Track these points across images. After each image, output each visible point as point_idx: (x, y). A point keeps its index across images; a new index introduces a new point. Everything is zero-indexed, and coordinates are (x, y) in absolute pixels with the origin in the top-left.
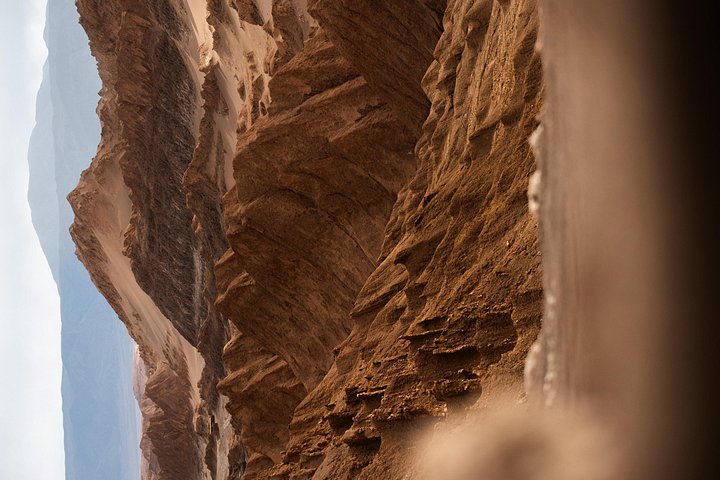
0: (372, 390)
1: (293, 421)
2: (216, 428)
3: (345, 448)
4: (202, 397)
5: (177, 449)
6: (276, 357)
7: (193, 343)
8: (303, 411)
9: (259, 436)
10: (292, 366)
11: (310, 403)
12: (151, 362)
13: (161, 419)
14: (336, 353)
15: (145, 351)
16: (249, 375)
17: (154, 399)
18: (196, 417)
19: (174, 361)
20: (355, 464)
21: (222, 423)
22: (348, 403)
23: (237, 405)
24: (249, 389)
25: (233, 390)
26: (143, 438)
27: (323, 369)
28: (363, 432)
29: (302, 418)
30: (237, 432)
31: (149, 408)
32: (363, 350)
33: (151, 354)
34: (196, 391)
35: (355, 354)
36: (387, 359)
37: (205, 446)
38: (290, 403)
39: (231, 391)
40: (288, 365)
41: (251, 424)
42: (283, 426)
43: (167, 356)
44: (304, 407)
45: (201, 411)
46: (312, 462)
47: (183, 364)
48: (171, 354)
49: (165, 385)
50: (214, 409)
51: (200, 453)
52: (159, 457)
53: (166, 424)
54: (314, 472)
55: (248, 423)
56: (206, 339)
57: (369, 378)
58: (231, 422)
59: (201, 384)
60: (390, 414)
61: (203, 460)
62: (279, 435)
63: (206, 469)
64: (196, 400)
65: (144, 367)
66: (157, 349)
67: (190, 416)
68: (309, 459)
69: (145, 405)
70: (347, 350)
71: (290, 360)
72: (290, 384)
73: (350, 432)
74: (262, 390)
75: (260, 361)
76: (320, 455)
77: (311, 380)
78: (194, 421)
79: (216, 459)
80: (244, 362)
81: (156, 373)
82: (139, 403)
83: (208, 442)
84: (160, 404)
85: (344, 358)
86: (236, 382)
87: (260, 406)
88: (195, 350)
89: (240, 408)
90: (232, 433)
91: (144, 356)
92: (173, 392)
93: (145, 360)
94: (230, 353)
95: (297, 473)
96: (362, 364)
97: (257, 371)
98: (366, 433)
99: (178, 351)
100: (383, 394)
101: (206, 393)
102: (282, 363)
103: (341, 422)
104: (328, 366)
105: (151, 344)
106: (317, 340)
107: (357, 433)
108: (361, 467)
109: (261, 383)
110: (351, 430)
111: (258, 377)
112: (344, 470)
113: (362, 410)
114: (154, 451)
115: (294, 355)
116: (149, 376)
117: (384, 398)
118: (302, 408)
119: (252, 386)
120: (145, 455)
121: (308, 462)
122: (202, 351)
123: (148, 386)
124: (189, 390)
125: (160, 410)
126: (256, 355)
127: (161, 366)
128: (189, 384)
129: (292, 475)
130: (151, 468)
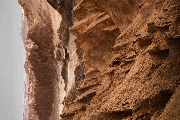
0: (163, 23)
1: (115, 46)
2: (67, 56)
3: (148, 56)
4: (60, 38)
5: (45, 68)
6: (104, 12)
7: (55, 7)
8: (120, 40)
9: (93, 58)
10: (113, 18)
11: (124, 36)
12: (31, 19)
13: (37, 51)
14: (140, 7)
15: (27, 12)
16: (88, 23)
17: (33, 40)
18: (56, 49)
19: (44, 18)
20: (153, 65)
21: (71, 53)
22: (149, 32)
23: (81, 41)
24: (88, 31)
25: (79, 31)
26: (26, 62)
27: (130, 20)
28: (158, 46)
29: (120, 44)
30: (80, 58)
31: (29, 45)
32: (157, 4)
33: (31, 14)
34: (56, 35)
35: (151, 7)
36: (172, 6)
37: (61, 66)
38: (111, 40)
39: (77, 33)
40: (110, 18)
41: (89, 52)
42: (107, 52)
43: (40, 15)
44: (121, 38)
45: (59, 47)
46: (127, 65)
47: (49, 19)
48: (42, 14)
49: (39, 32)
50: (67, 45)
51: (58, 70)
52: (35, 72)
53: (39, 53)
54: (129, 71)
55: (87, 50)
56: (62, 5)
57: (161, 18)
58: (77, 52)
59: (60, 31)
60: (175, 35)
61: (60, 74)
62: (104, 57)
63: (61, 79)
64: (56, 40)
65: (27, 22)
66: (34, 11)
67: (53, 49)
68: (126, 63)
69: (27, 43)
70: (147, 5)
71: (111, 14)
72: (111, 28)
73: (151, 47)
74: (95, 32)
75: (94, 15)
76: (133, 61)
77: (124, 26)
78: (55, 52)
79: (67, 73)
80: (85, 15)
81: (34, 25)
82: (24, 42)
83: (63, 63)
84: (36, 42)
85: (145, 9)
86: (80, 27)
87: (94, 41)
88: (56, 11)
89: (83, 42)
90: (77, 58)
91: (27, 15)
92: (43, 35)
93: (27, 18)
94: (77, 11)
95: (119, 71)
96: (155, 12)
97: (92, 21)
98: (160, 47)
99: (47, 12)
100: (170, 25)
101: (63, 35)
102: (107, 17)
103: (145, 43)
104: (133, 18)
105: (31, 8)
106: (128, 3)
107: (155, 47)
108: (157, 67)
109: (95, 28)
110: (151, 45)
111: (93, 24)
112: (147, 69)
113: (157, 35)
114: (32, 69)
115: (114, 11)
116: (29, 27)
117: (171, 27)
118: (120, 39)
119: (90, 29)
120: (27, 72)
121: (125, 64)
122: (60, 11)
123: (29, 32)
124: (52, 34)
125: (36, 45)
126: (92, 12)
127: (37, 20)
128: (52, 31)
129: (116, 72)
130: (30, 79)
